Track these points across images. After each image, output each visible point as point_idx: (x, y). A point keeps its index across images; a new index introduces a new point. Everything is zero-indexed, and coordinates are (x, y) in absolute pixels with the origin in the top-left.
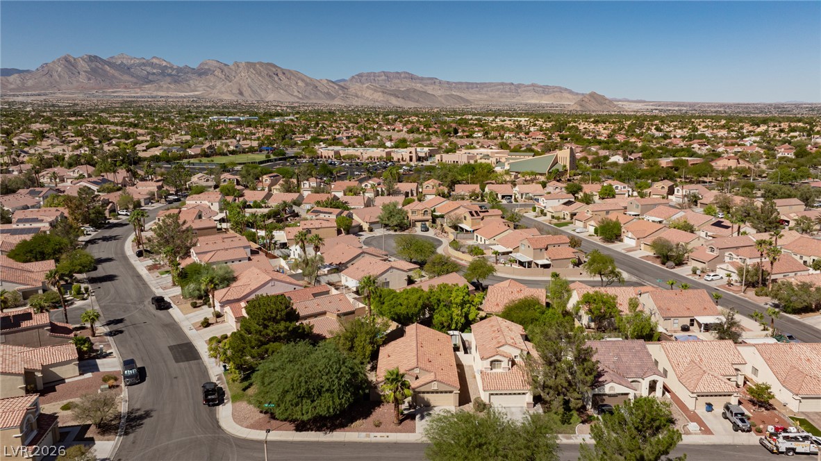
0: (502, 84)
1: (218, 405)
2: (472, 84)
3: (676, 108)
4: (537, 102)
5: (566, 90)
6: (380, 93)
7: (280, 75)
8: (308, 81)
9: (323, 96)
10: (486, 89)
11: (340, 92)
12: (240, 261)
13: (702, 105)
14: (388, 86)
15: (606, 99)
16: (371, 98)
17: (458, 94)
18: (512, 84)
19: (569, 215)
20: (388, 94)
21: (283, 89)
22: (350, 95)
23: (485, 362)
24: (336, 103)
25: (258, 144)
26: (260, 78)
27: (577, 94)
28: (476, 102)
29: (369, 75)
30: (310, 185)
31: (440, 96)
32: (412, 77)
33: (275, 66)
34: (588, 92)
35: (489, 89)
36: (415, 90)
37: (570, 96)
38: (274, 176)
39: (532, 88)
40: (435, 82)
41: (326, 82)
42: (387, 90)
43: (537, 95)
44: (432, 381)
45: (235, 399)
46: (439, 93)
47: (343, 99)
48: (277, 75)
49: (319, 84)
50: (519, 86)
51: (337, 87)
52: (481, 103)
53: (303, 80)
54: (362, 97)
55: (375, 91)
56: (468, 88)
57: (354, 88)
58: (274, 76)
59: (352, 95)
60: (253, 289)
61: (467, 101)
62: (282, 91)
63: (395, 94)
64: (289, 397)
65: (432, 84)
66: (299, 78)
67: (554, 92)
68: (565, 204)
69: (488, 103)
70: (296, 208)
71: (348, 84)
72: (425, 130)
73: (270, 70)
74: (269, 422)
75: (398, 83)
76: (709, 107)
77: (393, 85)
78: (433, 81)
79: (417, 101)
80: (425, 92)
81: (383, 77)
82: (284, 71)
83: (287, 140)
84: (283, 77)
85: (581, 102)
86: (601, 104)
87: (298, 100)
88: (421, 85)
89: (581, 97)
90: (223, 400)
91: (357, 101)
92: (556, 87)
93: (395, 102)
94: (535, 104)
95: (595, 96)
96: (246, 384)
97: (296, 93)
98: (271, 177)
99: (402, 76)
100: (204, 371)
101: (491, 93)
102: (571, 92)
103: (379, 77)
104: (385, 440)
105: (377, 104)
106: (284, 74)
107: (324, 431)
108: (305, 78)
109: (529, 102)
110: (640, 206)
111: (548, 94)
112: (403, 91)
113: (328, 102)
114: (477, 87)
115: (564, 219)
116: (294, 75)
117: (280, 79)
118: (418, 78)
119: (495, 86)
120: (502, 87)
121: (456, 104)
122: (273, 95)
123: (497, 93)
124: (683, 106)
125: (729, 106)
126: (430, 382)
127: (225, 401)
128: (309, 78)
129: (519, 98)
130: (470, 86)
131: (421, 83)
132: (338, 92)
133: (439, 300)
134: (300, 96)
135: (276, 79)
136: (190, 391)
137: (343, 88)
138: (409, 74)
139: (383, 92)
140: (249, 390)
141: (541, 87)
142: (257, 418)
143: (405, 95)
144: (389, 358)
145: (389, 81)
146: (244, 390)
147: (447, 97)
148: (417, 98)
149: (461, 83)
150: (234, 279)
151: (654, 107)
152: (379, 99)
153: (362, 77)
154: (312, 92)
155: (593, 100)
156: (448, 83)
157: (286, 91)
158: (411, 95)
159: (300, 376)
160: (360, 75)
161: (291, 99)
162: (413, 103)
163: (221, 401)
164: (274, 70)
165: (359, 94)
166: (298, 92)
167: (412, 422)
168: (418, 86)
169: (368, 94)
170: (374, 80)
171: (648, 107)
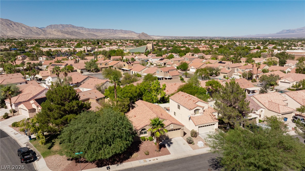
0: (110, 30)
1: (33, 161)
2: (98, 29)
3: (171, 38)
4: (123, 36)
5: (133, 32)
6: (60, 33)
7: (13, 25)
8: (27, 27)
9: (35, 34)
10: (103, 31)
11: (43, 32)
12: (21, 84)
13: (179, 37)
14: (63, 30)
15: (148, 35)
16: (56, 34)
17: (93, 33)
18: (113, 30)
19: (163, 64)
20: (64, 33)
21: (15, 31)
22: (47, 33)
23: (191, 111)
24: (41, 37)
25: (9, 47)
26: (2, 25)
27: (137, 33)
28: (100, 36)
29: (55, 25)
30: (43, 59)
31: (86, 34)
32: (73, 27)
33: (10, 21)
34: (141, 33)
35: (104, 31)
36: (75, 32)
37: (135, 34)
38: (23, 56)
39: (121, 31)
40: (83, 29)
41: (36, 28)
42: (64, 31)
43: (123, 34)
44: (171, 124)
45: (45, 155)
46: (85, 33)
47: (44, 35)
48: (11, 24)
49: (33, 29)
50: (116, 30)
51: (41, 30)
52: (102, 36)
53: (24, 27)
54: (53, 34)
55: (58, 32)
56: (96, 31)
57: (49, 31)
58: (10, 25)
59: (48, 34)
60: (34, 95)
61: (97, 36)
62: (14, 32)
63: (67, 33)
64: (94, 145)
65: (81, 29)
66: (23, 26)
67: (129, 33)
68: (160, 60)
69: (105, 36)
70: (40, 67)
71: (46, 29)
72: (85, 43)
73: (7, 22)
74: (76, 165)
75: (68, 29)
76: (181, 38)
77: (65, 30)
78: (82, 28)
79: (76, 36)
80: (79, 32)
81: (61, 27)
82: (15, 23)
83: (23, 46)
84: (14, 26)
85: (139, 36)
86: (146, 37)
87: (23, 36)
88: (77, 30)
89: (138, 35)
90: (36, 157)
91: (50, 36)
92: (129, 31)
93: (67, 36)
94: (123, 37)
95: (144, 34)
96: (49, 145)
97: (22, 33)
98: (22, 56)
99: (69, 26)
100: (14, 143)
101: (105, 33)
102: (135, 33)
103: (59, 26)
104: (156, 161)
105: (59, 37)
106: (15, 24)
107: (116, 163)
108: (26, 26)
109: (120, 36)
110: (188, 59)
111: (126, 33)
112: (70, 32)
113: (37, 36)
114: (100, 31)
115: (161, 66)
116: (20, 25)
117: (13, 26)
118: (76, 27)
119: (107, 30)
120: (109, 31)
121: (92, 37)
122: (10, 33)
123: (108, 33)
124: (173, 37)
125: (187, 37)
126: (169, 125)
127: (38, 158)
128: (28, 26)
129: (116, 35)
130: (97, 30)
131: (77, 29)
132: (41, 32)
133: (145, 89)
134: (24, 34)
135: (11, 26)
136: (7, 156)
137: (43, 31)
138: (72, 25)
139: (62, 32)
140: (52, 148)
141: (124, 31)
142: (67, 164)
143: (71, 33)
144: (136, 117)
145: (64, 28)
146: (50, 148)
147: (88, 34)
148: (76, 35)
149: (93, 29)
150: (20, 92)
151: (164, 38)
152: (60, 35)
153: (52, 26)
154: (29, 32)
155: (143, 35)
156: (88, 29)
157: (16, 31)
158: (74, 33)
159: (100, 130)
160: (51, 26)
161: (20, 35)
162: (75, 37)
163: (35, 159)
164: (10, 22)
165: (51, 33)
166: (23, 32)
167: (165, 149)
168: (76, 30)
169: (55, 33)
170: (57, 27)
171: (162, 38)
